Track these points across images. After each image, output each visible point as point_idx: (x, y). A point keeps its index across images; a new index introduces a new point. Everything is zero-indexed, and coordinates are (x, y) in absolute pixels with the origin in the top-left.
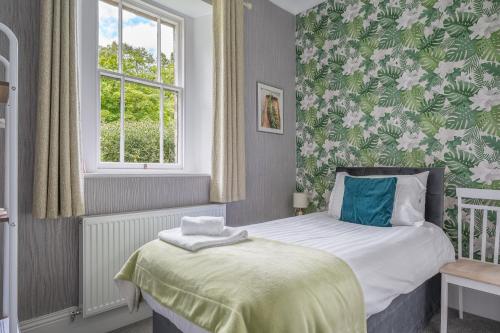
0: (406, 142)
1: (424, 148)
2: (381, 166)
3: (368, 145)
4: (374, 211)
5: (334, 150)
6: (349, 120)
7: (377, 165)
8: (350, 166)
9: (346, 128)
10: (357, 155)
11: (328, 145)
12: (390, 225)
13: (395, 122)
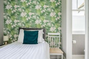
0: (37, 22)
1: (41, 24)
2: (31, 28)
3: (28, 22)
4: (34, 40)
5: (17, 23)
6: (22, 15)
7: (30, 27)
8: (23, 27)
9: (21, 17)
10: (25, 25)
11: (15, 21)
12: (37, 43)
13: (34, 17)
